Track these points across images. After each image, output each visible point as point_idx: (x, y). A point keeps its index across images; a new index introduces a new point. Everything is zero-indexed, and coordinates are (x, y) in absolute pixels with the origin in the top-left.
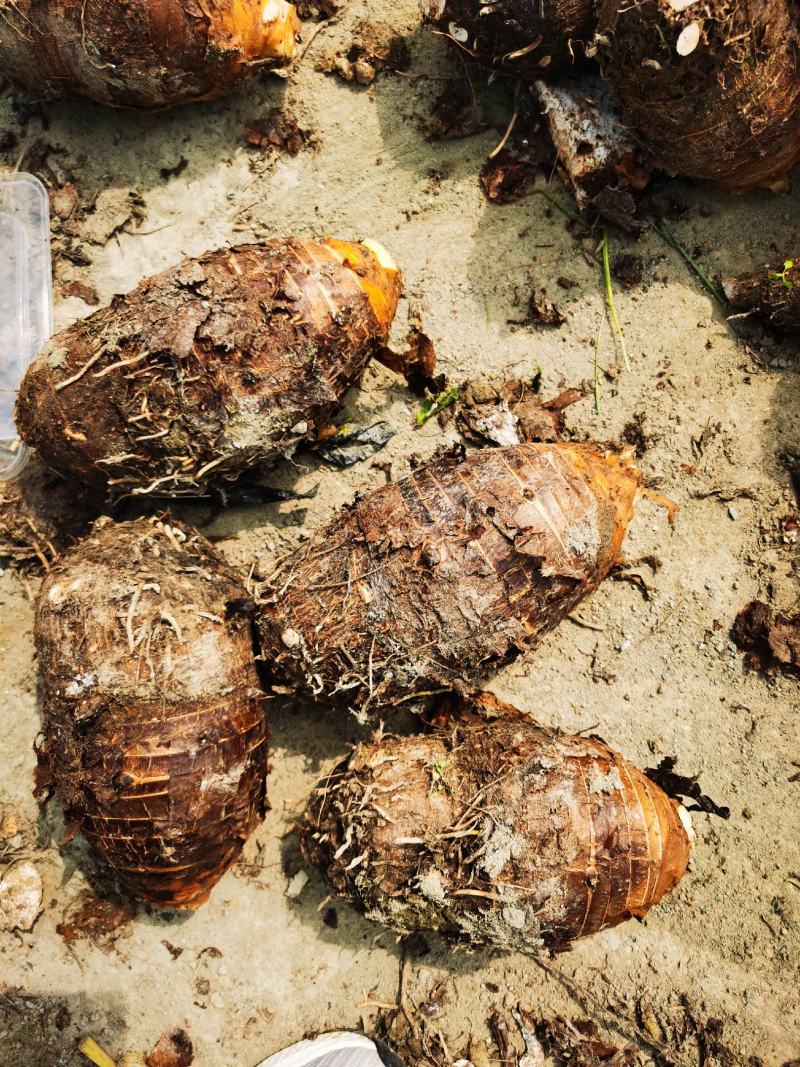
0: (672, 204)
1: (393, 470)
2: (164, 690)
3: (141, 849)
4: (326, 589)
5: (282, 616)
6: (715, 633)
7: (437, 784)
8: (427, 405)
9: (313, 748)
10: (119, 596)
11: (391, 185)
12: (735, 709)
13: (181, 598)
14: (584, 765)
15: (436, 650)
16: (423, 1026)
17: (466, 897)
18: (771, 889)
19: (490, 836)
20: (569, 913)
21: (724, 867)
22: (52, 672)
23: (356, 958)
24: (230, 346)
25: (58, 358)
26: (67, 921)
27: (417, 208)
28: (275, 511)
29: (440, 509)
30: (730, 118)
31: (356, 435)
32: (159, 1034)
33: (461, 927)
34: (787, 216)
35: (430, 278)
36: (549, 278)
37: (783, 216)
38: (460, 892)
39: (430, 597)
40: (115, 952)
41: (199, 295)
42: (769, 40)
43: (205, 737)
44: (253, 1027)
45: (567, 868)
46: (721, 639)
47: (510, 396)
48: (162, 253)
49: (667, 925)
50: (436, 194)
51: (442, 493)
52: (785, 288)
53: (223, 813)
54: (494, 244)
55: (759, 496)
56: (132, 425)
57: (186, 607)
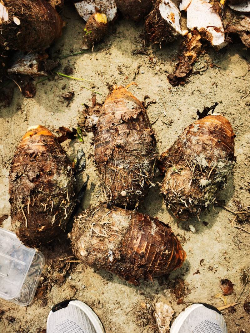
0: (56, 52)
1: (92, 153)
2: (122, 232)
3: (163, 259)
4: (115, 178)
5: (117, 194)
6: (171, 90)
7: (179, 172)
8: (79, 137)
9: (157, 208)
10: (91, 235)
11: (16, 121)
12: (193, 94)
13: (100, 218)
14: (190, 132)
15: (143, 155)
16: (244, 210)
17: (210, 175)
18: (243, 104)
19: (198, 162)
20: (225, 151)
21: (232, 114)
22: (104, 263)
23: (219, 221)
24: (38, 173)
25: (18, 224)
26: (177, 301)
27: (25, 117)
28: (88, 191)
29: (107, 138)
30: (41, 23)
31: (78, 159)
32: (219, 287)
33: (218, 181)
34: (73, 26)
35: (45, 122)
36: (60, 91)
37: (73, 27)
38: (209, 176)
39: (129, 150)
40: (191, 290)
41: (20, 176)
42: (27, 4)
43: (140, 228)
44: (227, 259)
45: (213, 146)
46: (174, 89)
47: (86, 114)
48: (3, 191)
49: (242, 135)
50: (24, 111)
51: (103, 136)
52: (91, 33)
53: (163, 233)
54: (44, 101)
55: (141, 64)
56: (47, 210)
57: (103, 218)
